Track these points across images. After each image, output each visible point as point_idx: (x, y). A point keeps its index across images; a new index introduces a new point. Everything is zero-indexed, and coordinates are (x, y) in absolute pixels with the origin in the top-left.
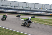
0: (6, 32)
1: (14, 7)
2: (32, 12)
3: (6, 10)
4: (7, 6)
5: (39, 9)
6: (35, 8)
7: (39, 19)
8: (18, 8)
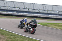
0: (19, 39)
1: (29, 9)
2: (49, 15)
3: (19, 13)
4: (20, 8)
5: (58, 12)
6: (53, 11)
7: (58, 24)
8: (34, 11)
